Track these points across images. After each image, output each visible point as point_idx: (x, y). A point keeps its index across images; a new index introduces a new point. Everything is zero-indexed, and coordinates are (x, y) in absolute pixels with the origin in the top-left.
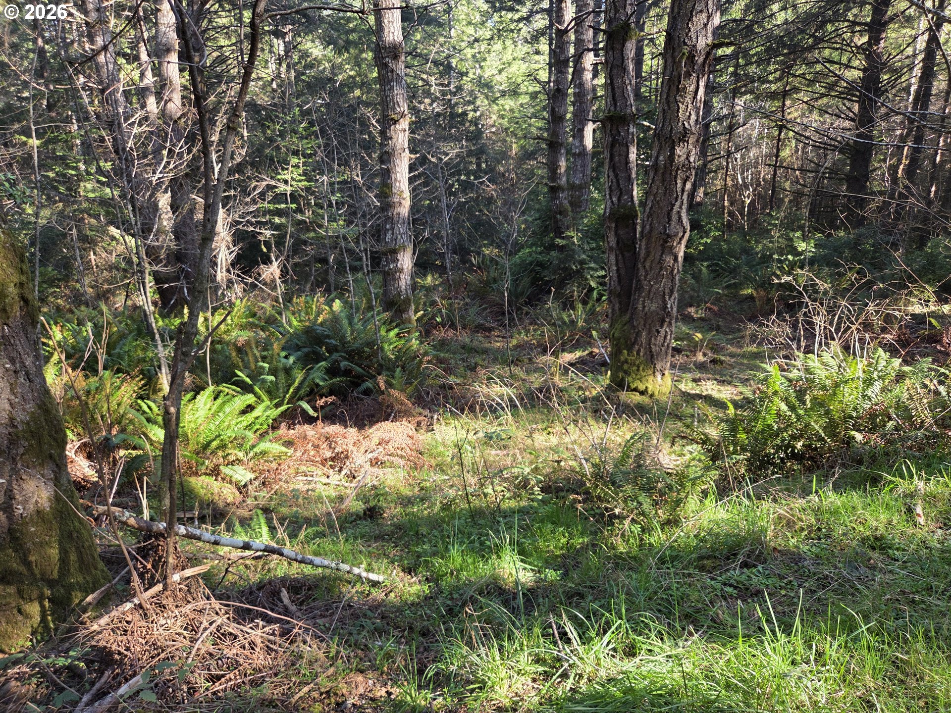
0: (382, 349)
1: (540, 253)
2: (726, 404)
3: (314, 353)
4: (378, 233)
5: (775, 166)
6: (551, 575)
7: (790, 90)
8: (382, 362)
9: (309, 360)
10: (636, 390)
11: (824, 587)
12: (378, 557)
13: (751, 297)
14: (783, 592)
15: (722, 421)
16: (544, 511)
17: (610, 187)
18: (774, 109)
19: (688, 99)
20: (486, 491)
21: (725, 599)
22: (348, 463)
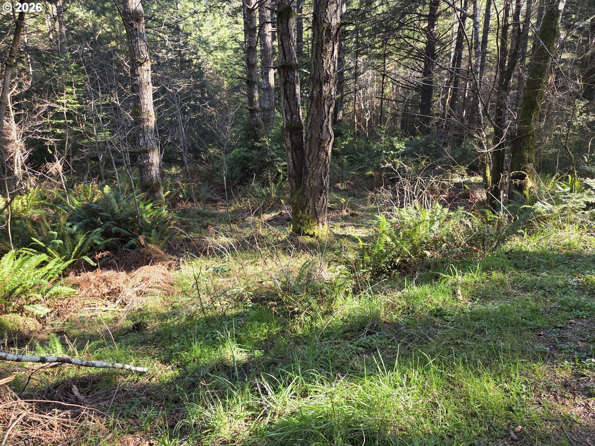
0: (142, 217)
1: (246, 152)
2: (357, 239)
3: (92, 222)
4: (133, 140)
5: (381, 98)
6: (258, 353)
7: (387, 53)
8: (141, 226)
9: (88, 227)
10: (308, 234)
11: (412, 341)
12: (143, 356)
13: (371, 176)
14: (390, 347)
15: (356, 250)
16: (253, 314)
17: (285, 110)
18: (379, 64)
19: (328, 56)
20: (215, 305)
21: (359, 355)
22: (120, 296)
